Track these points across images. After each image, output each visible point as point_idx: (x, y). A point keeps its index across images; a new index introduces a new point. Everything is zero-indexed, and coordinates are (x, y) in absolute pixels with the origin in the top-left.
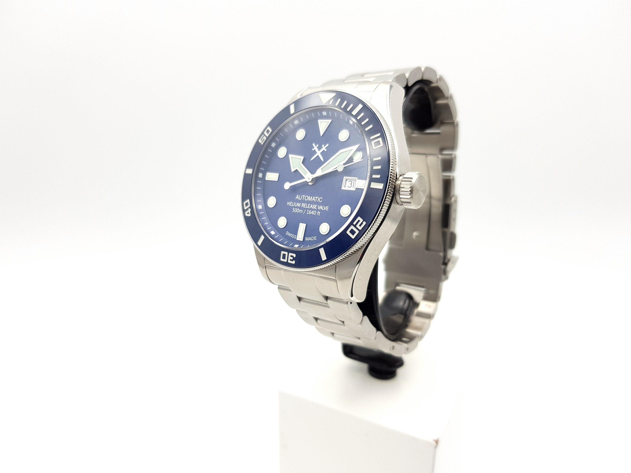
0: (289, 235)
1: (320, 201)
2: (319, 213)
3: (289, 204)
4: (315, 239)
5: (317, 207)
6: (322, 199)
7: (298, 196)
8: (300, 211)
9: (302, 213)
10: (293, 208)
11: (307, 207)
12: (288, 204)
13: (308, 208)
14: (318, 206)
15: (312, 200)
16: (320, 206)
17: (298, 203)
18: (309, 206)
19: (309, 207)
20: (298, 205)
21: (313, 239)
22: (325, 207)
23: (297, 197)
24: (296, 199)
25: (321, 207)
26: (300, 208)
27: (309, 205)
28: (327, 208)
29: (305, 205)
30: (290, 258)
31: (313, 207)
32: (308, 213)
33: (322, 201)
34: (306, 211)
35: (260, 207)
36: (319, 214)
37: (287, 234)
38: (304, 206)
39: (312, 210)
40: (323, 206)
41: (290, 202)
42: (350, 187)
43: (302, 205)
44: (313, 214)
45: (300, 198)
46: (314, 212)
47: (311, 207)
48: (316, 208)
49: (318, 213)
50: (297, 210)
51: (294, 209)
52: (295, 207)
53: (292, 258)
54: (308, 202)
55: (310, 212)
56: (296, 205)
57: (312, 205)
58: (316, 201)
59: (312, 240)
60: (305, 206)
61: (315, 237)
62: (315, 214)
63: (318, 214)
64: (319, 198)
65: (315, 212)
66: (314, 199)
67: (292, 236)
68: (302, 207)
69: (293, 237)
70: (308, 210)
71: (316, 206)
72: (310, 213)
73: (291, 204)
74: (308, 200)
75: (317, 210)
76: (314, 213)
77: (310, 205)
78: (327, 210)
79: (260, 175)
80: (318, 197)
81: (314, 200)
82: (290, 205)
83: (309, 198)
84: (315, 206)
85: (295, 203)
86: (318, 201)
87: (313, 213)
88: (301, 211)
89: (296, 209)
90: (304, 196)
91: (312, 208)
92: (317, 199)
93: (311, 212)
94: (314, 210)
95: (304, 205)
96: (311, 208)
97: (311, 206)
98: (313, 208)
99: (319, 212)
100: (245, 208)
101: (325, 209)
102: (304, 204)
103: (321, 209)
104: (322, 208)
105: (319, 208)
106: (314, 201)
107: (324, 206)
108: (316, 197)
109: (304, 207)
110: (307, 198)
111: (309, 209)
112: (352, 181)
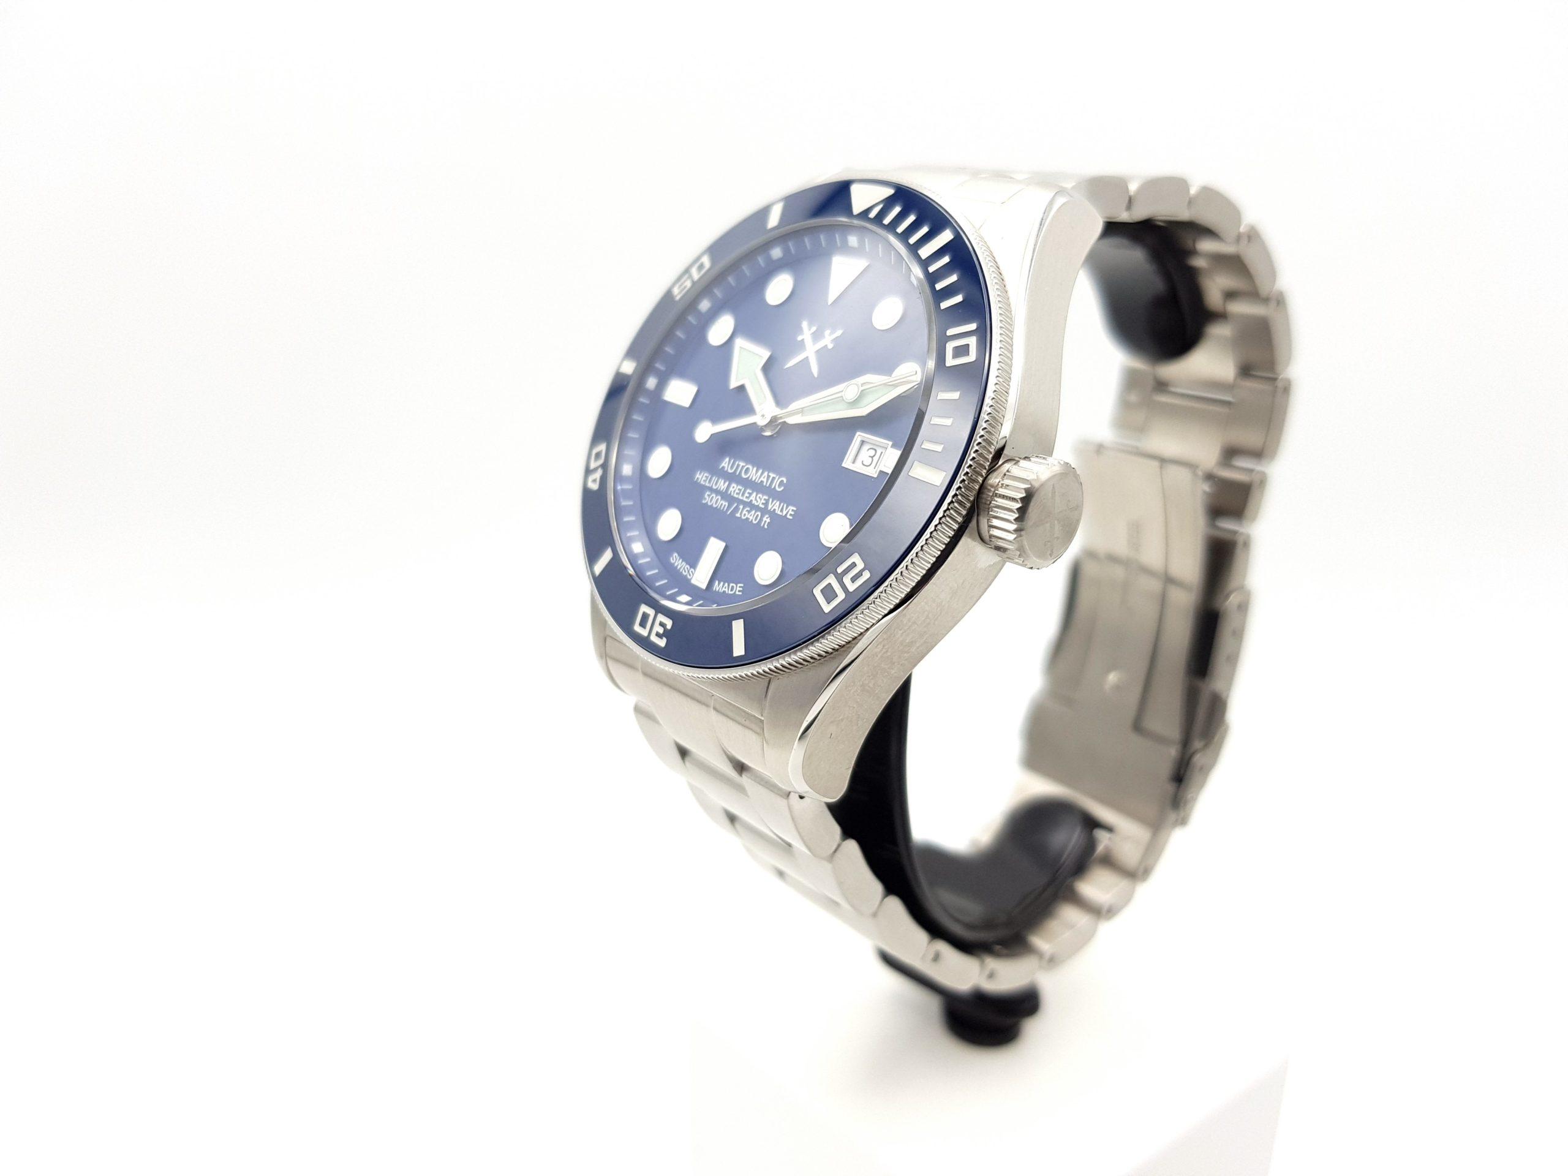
0: (677, 565)
1: (779, 487)
2: (765, 522)
3: (701, 477)
4: (739, 591)
5: (766, 504)
6: (785, 482)
7: (727, 459)
8: (722, 504)
9: (725, 508)
10: (707, 493)
11: (743, 495)
12: (698, 478)
13: (745, 499)
14: (771, 500)
15: (759, 478)
16: (775, 501)
17: (723, 481)
18: (746, 495)
19: (746, 497)
20: (722, 485)
21: (731, 590)
22: (787, 508)
23: (726, 463)
24: (720, 467)
25: (775, 506)
26: (725, 495)
27: (749, 493)
28: (791, 512)
29: (739, 489)
30: (659, 629)
31: (756, 499)
32: (738, 515)
33: (782, 488)
34: (737, 509)
35: (627, 470)
36: (767, 523)
37: (673, 559)
38: (734, 491)
39: (752, 506)
40: (782, 504)
41: (703, 473)
42: (867, 463)
43: (731, 489)
44: (752, 520)
45: (732, 468)
46: (755, 513)
47: (751, 498)
48: (763, 504)
49: (765, 519)
50: (714, 500)
51: (709, 496)
52: (711, 489)
54: (748, 484)
55: (744, 512)
56: (715, 485)
57: (755, 494)
59: (728, 593)
60: (737, 493)
61: (740, 587)
62: (755, 520)
63: (764, 524)
64: (777, 477)
65: (758, 515)
66: (764, 478)
67: (683, 568)
68: (729, 493)
70: (741, 507)
71: (764, 499)
72: (745, 515)
73: (703, 479)
74: (750, 478)
75: (764, 511)
76: (755, 516)
77: (751, 491)
78: (788, 516)
79: (651, 383)
80: (775, 476)
81: (765, 480)
82: (702, 482)
83: (754, 474)
84: (761, 500)
85: (714, 479)
86: (773, 487)
87: (751, 518)
88: (724, 503)
89: (713, 497)
90: (742, 464)
91: (754, 502)
92: (774, 478)
93: (749, 512)
94: (757, 508)
95: (735, 489)
96: (751, 500)
97: (753, 497)
98: (756, 504)
99: (767, 518)
100: (593, 465)
101: (785, 513)
102: (735, 486)
103: (775, 510)
104: (777, 508)
105: (769, 508)
106: (765, 484)
107: (785, 506)
108: (770, 474)
109: (735, 496)
110: (747, 471)
111: (745, 504)
112: (876, 450)
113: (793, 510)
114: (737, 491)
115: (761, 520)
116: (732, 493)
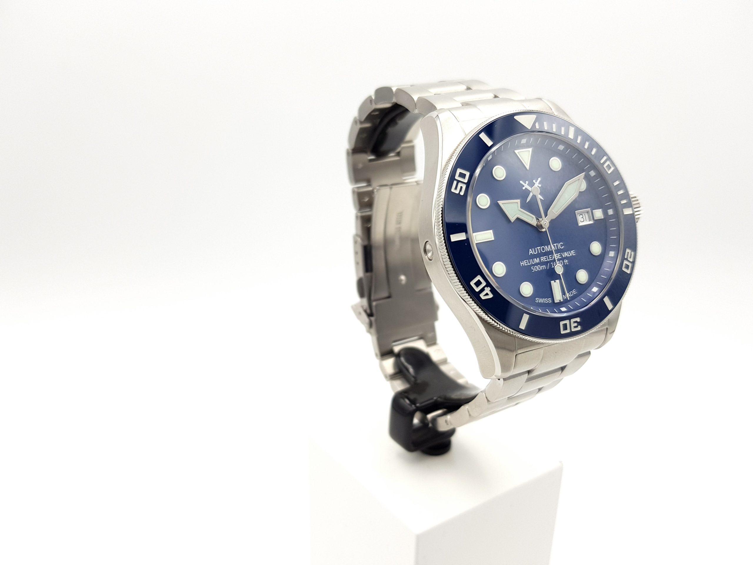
0: (541, 301)
1: (562, 247)
2: (566, 262)
4: (575, 292)
5: (561, 256)
6: (562, 244)
7: (530, 250)
8: (542, 267)
9: (545, 268)
10: (532, 267)
11: (549, 259)
12: (522, 264)
13: (551, 260)
14: (562, 253)
16: (564, 253)
17: (535, 259)
18: (550, 258)
19: (551, 259)
20: (537, 261)
21: (572, 294)
22: (571, 253)
23: (531, 252)
24: (530, 254)
25: (566, 254)
26: (541, 263)
27: (550, 257)
29: (545, 258)
30: (573, 325)
32: (553, 267)
33: (563, 247)
34: (551, 265)
37: (537, 301)
38: (544, 259)
40: (568, 252)
41: (523, 262)
42: (583, 221)
43: (542, 259)
45: (535, 252)
48: (560, 257)
49: (565, 261)
50: (538, 268)
52: (534, 265)
53: (576, 324)
56: (533, 262)
58: (556, 249)
59: (571, 296)
60: (546, 260)
61: (574, 291)
63: (566, 263)
64: (558, 244)
65: (561, 262)
67: (545, 301)
68: (542, 261)
69: (547, 302)
71: (559, 255)
72: (555, 265)
73: (525, 263)
74: (547, 251)
75: (563, 259)
76: (560, 263)
77: (551, 255)
78: (574, 255)
81: (554, 248)
82: (526, 265)
83: (547, 249)
84: (557, 256)
85: (531, 260)
86: (559, 248)
88: (543, 266)
89: (536, 267)
90: (539, 248)
92: (557, 245)
95: (543, 259)
99: (565, 260)
101: (571, 255)
102: (542, 257)
104: (567, 255)
105: (563, 256)
107: (569, 252)
108: (554, 245)
109: (545, 261)
110: (543, 249)
111: (553, 261)
112: (582, 215)
113: (573, 252)
114: (545, 259)
115: (564, 263)
116: (544, 261)
